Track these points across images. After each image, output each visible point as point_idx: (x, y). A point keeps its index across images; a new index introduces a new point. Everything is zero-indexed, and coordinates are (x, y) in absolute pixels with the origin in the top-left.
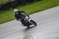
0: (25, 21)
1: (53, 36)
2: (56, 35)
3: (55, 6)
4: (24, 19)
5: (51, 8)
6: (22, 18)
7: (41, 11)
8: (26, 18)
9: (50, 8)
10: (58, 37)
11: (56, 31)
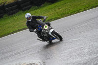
0: (43, 33)
1: (74, 61)
2: (79, 59)
3: (78, 12)
4: (42, 29)
5: (71, 15)
6: (38, 28)
7: (55, 20)
8: (45, 28)
9: (69, 15)
10: (82, 62)
11: (78, 53)
